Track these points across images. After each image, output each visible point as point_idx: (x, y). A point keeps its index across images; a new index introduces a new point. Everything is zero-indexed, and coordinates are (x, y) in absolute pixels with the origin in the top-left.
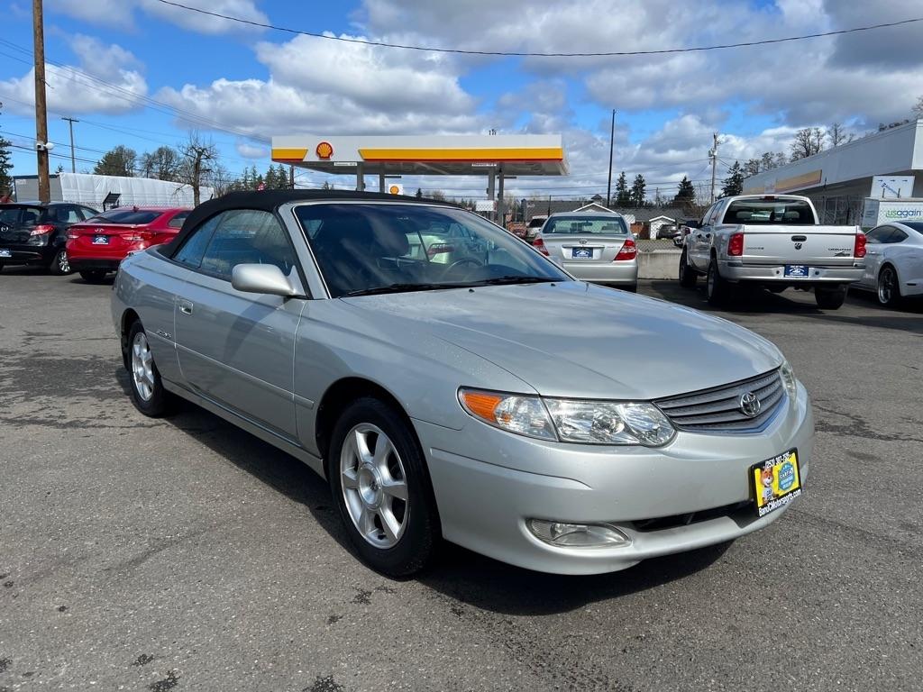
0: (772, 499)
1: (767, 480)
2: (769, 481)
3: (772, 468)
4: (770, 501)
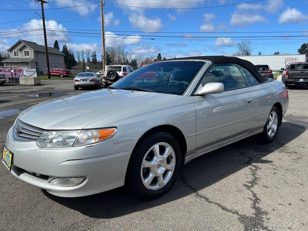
2: (5, 154)
3: (6, 151)
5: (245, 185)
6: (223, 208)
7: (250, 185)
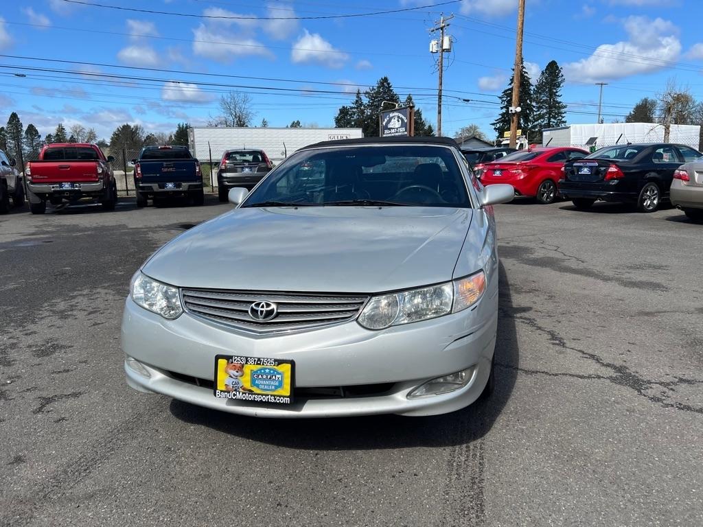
0: (241, 390)
1: (233, 372)
2: (236, 374)
3: (243, 366)
4: (235, 390)
5: (553, 344)
6: (582, 377)
7: (557, 342)
